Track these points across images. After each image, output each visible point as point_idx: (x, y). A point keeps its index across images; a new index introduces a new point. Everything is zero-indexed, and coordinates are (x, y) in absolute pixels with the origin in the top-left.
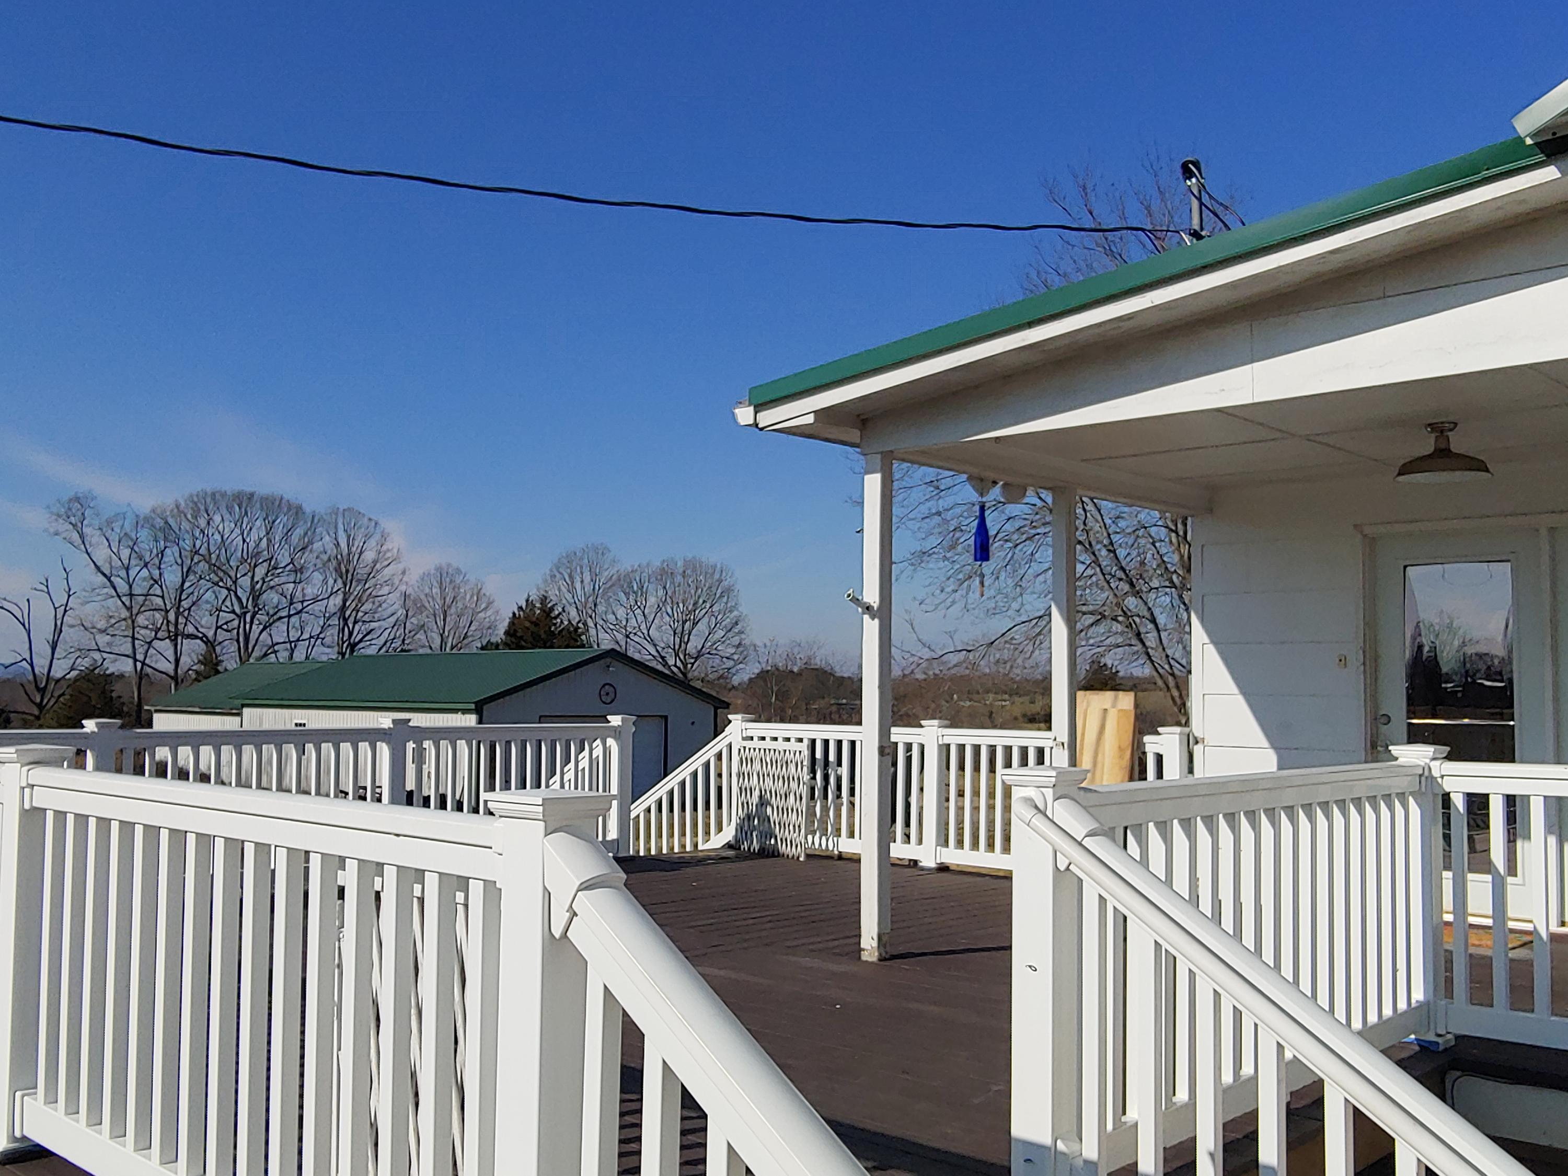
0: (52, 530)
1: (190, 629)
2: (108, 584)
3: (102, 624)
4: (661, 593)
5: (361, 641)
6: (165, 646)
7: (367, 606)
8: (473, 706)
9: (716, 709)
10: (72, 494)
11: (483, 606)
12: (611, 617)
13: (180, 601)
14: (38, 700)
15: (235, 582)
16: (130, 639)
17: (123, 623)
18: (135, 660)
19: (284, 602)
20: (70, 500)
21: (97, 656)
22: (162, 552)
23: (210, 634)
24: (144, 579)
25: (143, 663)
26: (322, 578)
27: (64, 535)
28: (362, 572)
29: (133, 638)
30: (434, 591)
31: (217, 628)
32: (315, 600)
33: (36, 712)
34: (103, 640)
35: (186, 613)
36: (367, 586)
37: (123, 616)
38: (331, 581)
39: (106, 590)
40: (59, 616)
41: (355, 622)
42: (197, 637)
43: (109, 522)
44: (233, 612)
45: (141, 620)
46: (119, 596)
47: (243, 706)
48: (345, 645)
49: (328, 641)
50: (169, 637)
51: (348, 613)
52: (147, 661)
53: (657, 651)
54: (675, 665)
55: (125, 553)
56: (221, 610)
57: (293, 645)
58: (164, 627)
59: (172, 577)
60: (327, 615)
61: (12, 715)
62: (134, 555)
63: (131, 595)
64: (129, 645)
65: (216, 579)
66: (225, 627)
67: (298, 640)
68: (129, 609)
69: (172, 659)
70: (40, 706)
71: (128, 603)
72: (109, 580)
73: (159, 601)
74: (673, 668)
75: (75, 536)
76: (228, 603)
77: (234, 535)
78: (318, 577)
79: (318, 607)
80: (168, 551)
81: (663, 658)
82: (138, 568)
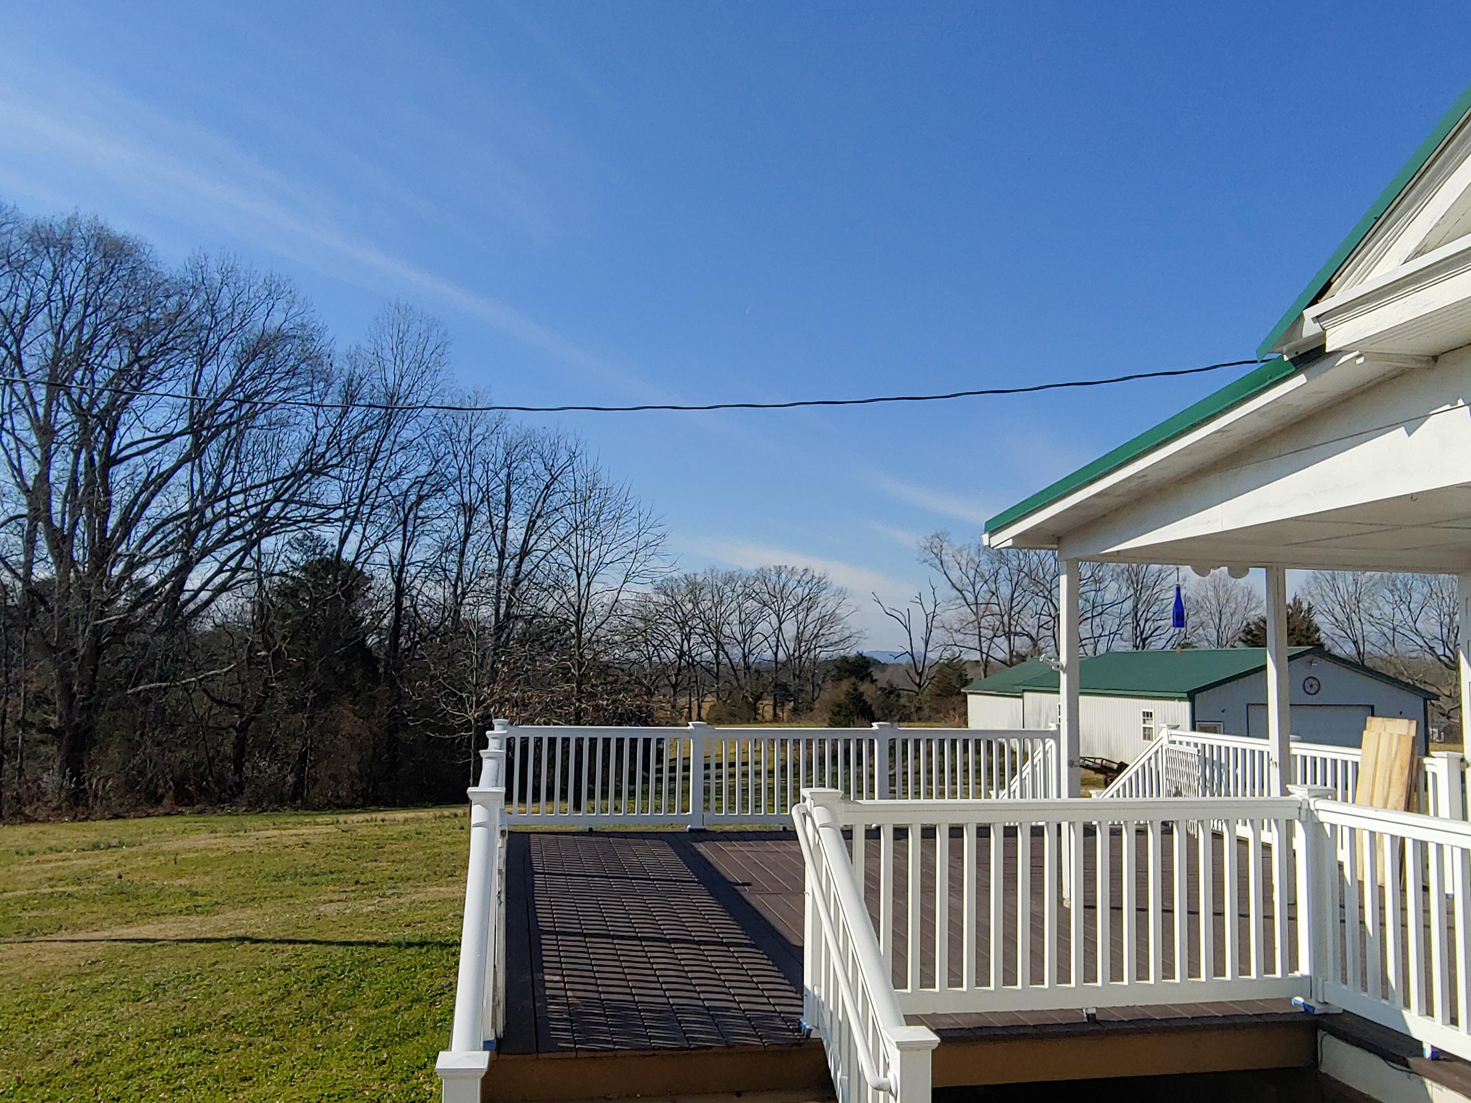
0: (922, 559)
1: (1019, 629)
2: (961, 596)
3: (956, 627)
4: (1426, 589)
5: (1150, 636)
6: (1002, 642)
7: (1155, 608)
8: (1185, 695)
9: (1425, 700)
10: (933, 533)
11: (1254, 605)
12: (1376, 613)
13: (1011, 608)
14: (918, 681)
15: (1050, 592)
16: (977, 637)
17: (971, 625)
18: (982, 653)
19: (1089, 607)
20: (932, 536)
21: (956, 649)
22: (997, 572)
23: (1033, 633)
24: (985, 592)
25: (988, 655)
26: (1117, 586)
27: (930, 561)
28: (1150, 581)
29: (980, 637)
30: (1209, 593)
31: (1039, 627)
32: (1113, 604)
33: (917, 690)
34: (958, 637)
35: (1016, 617)
36: (1154, 591)
37: (971, 620)
38: (1124, 590)
39: (958, 601)
40: (930, 620)
41: (1146, 621)
42: (1024, 635)
43: (960, 551)
44: (1050, 615)
45: (984, 623)
46: (969, 606)
47: (1024, 691)
48: (1138, 640)
49: (1125, 636)
50: (1005, 635)
51: (1139, 614)
52: (990, 653)
53: (1425, 642)
54: (1444, 655)
55: (972, 573)
56: (1041, 614)
57: (1096, 640)
58: (1001, 628)
59: (1005, 590)
60: (1122, 616)
61: (901, 692)
62: (977, 575)
63: (977, 604)
64: (977, 641)
65: (1036, 590)
66: (1045, 626)
67: (1100, 636)
68: (976, 614)
69: (1007, 651)
70: (919, 686)
71: (975, 610)
72: (961, 592)
73: (995, 609)
74: (1443, 658)
75: (937, 562)
76: (1046, 608)
77: (1048, 556)
78: (1114, 586)
79: (1116, 609)
80: (1001, 571)
81: (1431, 648)
82: (981, 584)
